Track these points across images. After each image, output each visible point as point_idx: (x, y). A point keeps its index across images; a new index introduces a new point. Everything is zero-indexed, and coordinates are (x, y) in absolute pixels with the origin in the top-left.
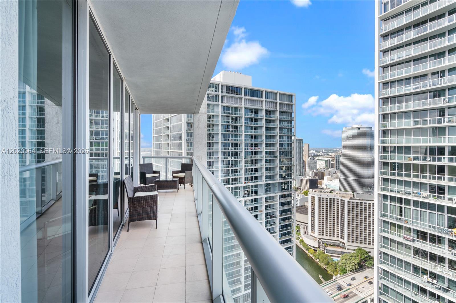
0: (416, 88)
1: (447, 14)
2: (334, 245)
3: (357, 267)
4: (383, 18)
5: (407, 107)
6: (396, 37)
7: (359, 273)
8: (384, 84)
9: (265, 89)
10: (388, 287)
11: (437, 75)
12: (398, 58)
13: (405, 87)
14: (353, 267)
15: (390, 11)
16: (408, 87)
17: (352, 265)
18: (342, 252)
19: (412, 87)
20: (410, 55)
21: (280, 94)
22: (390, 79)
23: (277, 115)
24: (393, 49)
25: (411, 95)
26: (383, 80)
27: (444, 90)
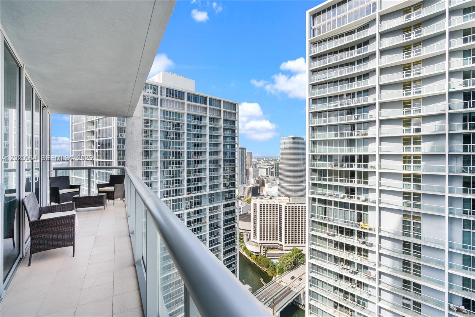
0: (337, 106)
1: (356, 47)
2: (273, 248)
3: (293, 265)
4: (312, 42)
5: (330, 121)
6: (321, 60)
7: (294, 271)
8: (313, 100)
9: (209, 96)
10: (316, 279)
11: (350, 96)
12: (323, 78)
13: (328, 104)
14: (289, 266)
15: (317, 36)
16: (330, 104)
17: (288, 264)
18: (280, 253)
19: (333, 105)
20: (331, 77)
21: (224, 102)
22: (317, 96)
23: (221, 123)
24: (320, 70)
25: (332, 111)
26: (312, 97)
27: (354, 109)
